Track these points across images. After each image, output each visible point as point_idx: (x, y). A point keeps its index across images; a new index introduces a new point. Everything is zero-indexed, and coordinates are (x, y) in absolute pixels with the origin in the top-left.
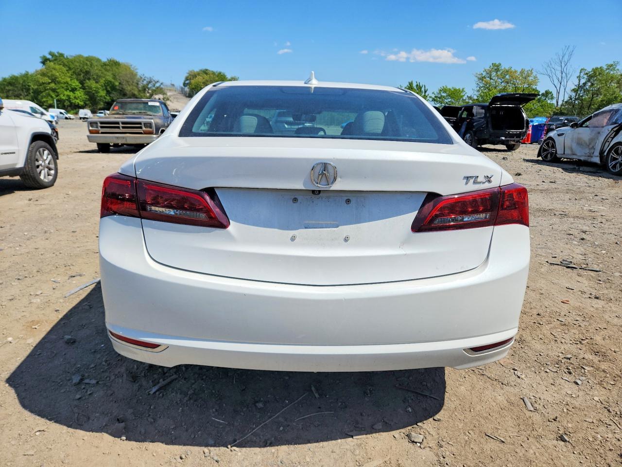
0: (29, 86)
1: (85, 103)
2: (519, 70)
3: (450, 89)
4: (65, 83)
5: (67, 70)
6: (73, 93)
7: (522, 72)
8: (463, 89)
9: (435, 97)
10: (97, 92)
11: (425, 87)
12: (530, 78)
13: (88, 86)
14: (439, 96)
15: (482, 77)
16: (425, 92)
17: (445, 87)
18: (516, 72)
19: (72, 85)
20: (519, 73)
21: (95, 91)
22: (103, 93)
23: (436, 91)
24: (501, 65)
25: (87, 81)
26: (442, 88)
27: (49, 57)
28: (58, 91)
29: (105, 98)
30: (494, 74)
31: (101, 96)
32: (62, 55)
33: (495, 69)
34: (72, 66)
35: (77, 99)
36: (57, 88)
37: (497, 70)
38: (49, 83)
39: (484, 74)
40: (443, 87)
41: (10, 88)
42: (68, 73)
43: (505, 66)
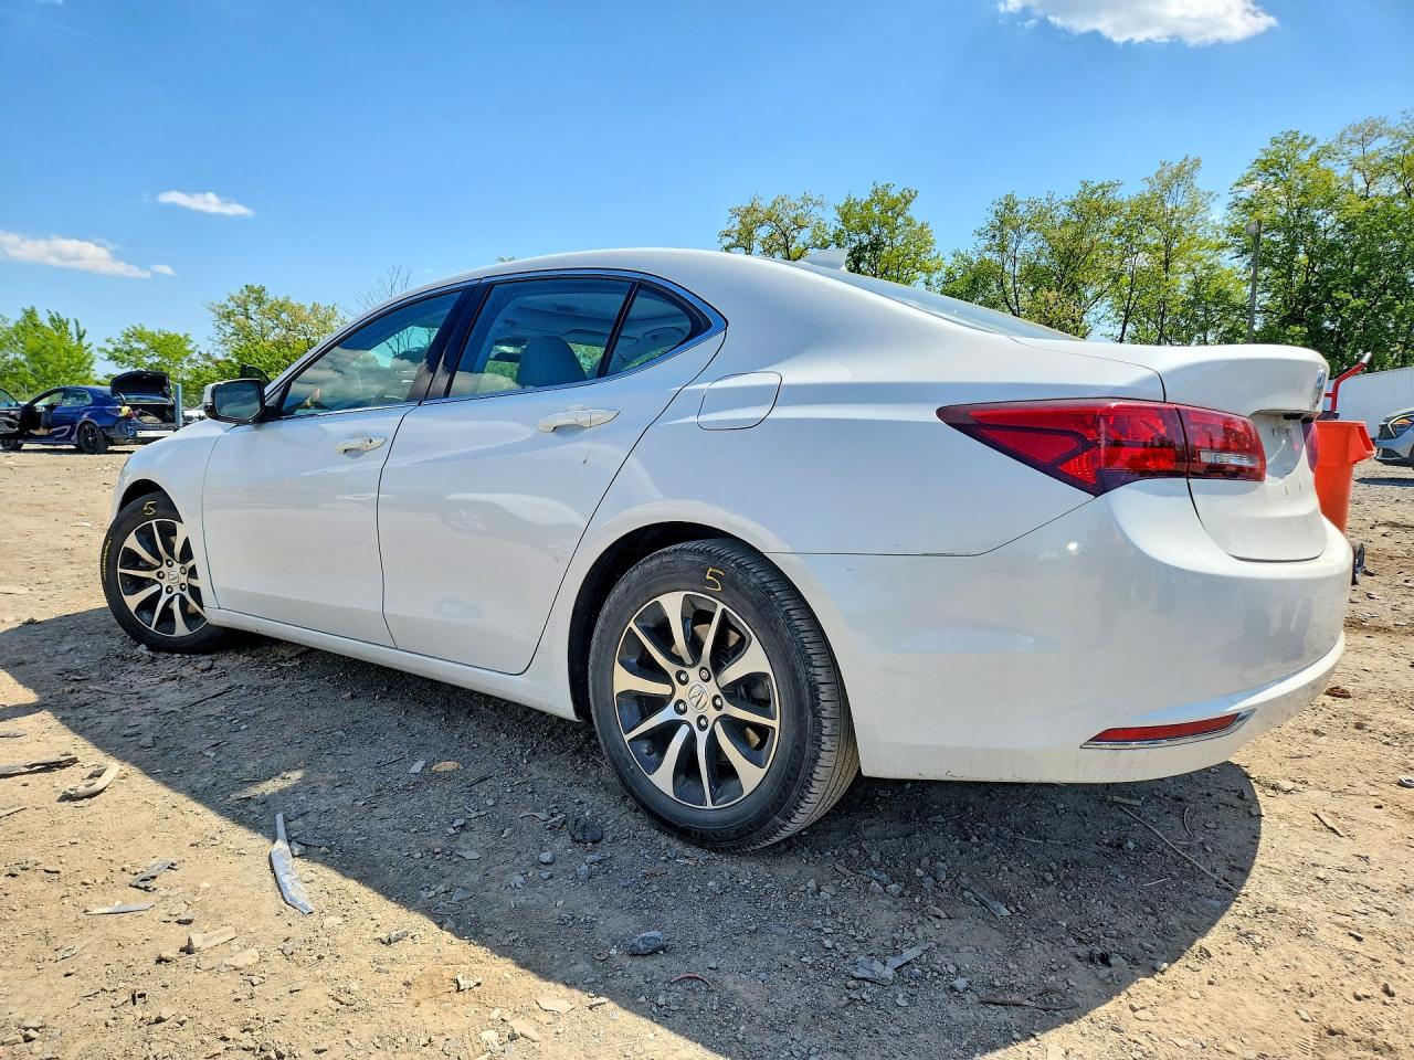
2: (309, 306)
3: (153, 335)
7: (315, 309)
8: (186, 335)
9: (116, 350)
11: (77, 324)
12: (334, 324)
14: (127, 348)
15: (229, 313)
16: (80, 337)
17: (140, 329)
18: (302, 307)
20: (308, 311)
23: (117, 336)
24: (264, 290)
26: (132, 330)
30: (252, 308)
33: (255, 299)
37: (260, 301)
39: (232, 305)
40: (134, 328)
43: (274, 294)
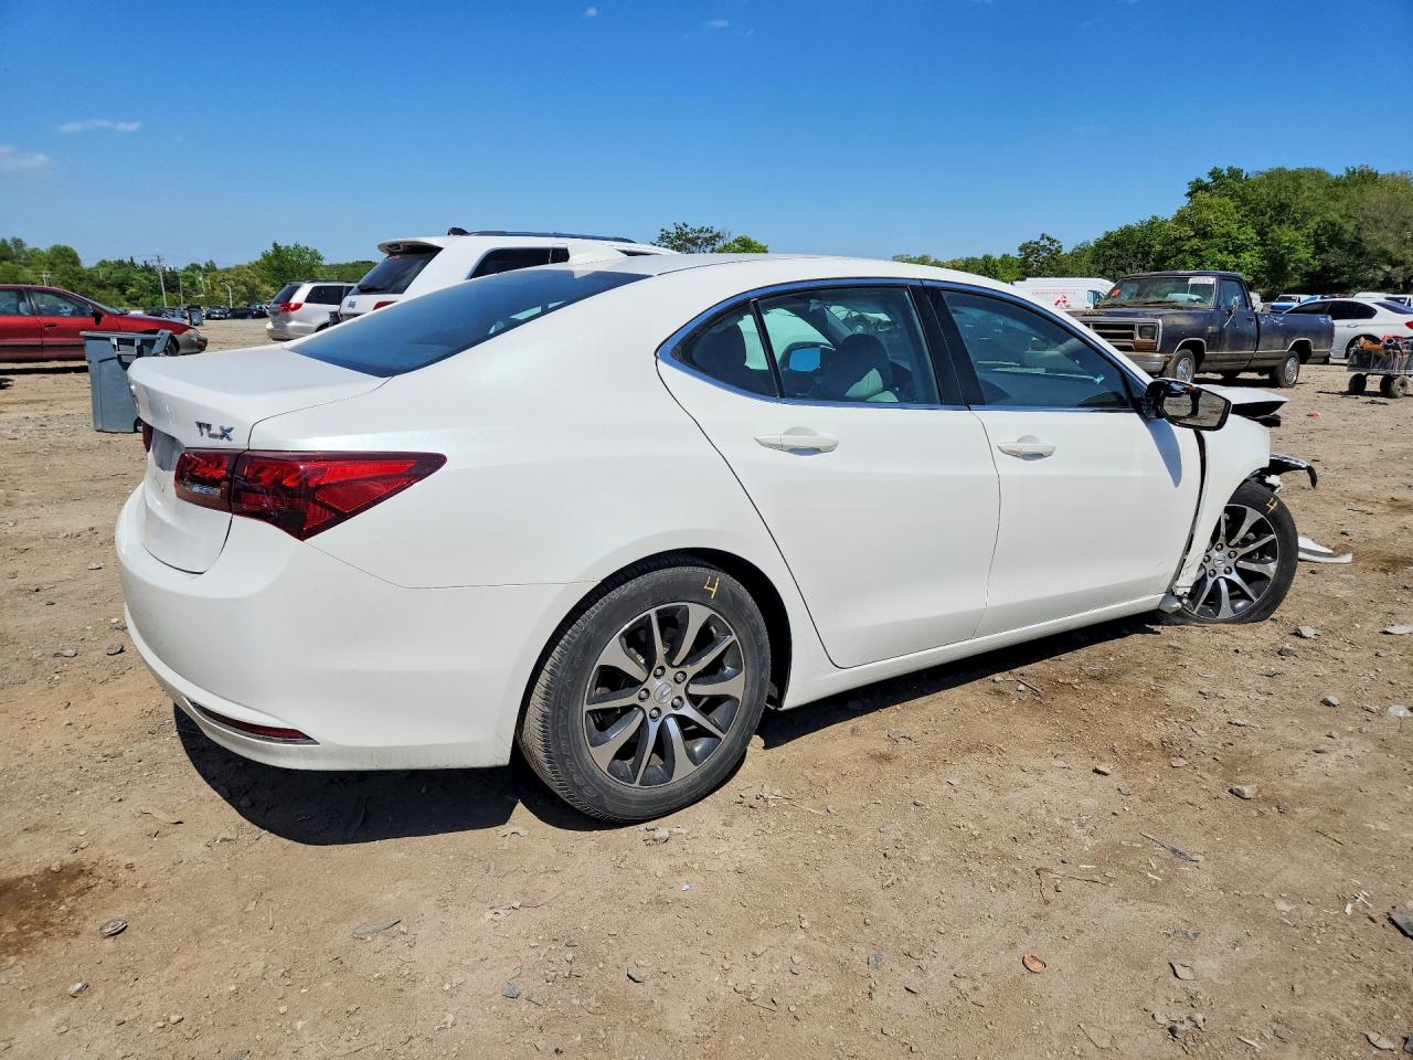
0: (1151, 246)
1: (1255, 277)
4: (1223, 235)
5: (1236, 207)
6: (1235, 256)
10: (1291, 250)
13: (1272, 239)
19: (1238, 239)
21: (1288, 248)
22: (1304, 253)
25: (1275, 227)
27: (1208, 180)
28: (1203, 253)
29: (1308, 264)
31: (1300, 260)
32: (1235, 174)
34: (1252, 196)
35: (1241, 270)
36: (1203, 247)
38: (1189, 238)
41: (1115, 251)
42: (1237, 212)
